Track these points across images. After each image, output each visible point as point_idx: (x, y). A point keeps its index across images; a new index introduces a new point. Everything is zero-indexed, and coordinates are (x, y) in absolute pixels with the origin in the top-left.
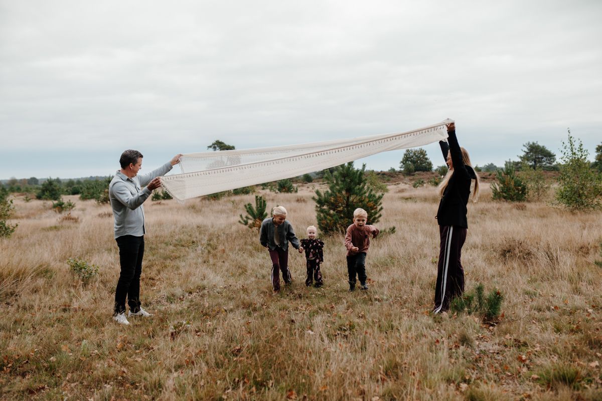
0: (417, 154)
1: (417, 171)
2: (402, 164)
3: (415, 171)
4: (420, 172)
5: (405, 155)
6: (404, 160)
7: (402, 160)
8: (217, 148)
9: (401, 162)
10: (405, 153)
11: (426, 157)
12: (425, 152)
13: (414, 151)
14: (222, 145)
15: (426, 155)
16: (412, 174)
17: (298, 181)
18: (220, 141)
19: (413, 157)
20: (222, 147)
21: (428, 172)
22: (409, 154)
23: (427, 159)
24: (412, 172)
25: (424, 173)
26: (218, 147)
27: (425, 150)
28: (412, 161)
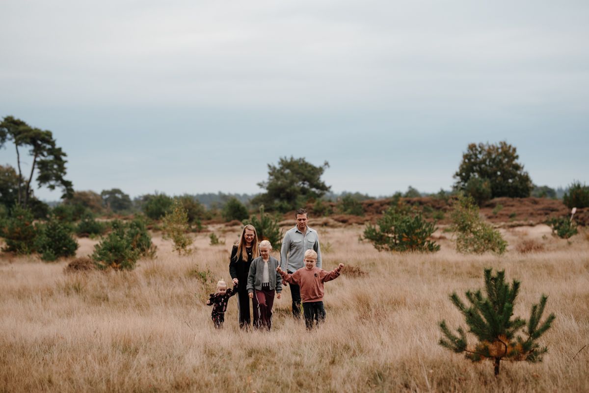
0: (493, 156)
1: (499, 195)
2: (458, 179)
3: (492, 198)
4: (504, 199)
5: (465, 157)
6: (462, 169)
7: (458, 170)
8: (9, 136)
9: (457, 175)
10: (466, 152)
11: (516, 162)
12: (514, 150)
13: (486, 148)
14: (21, 128)
15: (517, 157)
16: (487, 203)
17: (214, 219)
18: (16, 118)
19: (484, 161)
20: (20, 133)
21: (523, 199)
22: (476, 155)
23: (517, 167)
24: (487, 198)
25: (515, 201)
26: (11, 133)
27: (513, 146)
28: (483, 173)
